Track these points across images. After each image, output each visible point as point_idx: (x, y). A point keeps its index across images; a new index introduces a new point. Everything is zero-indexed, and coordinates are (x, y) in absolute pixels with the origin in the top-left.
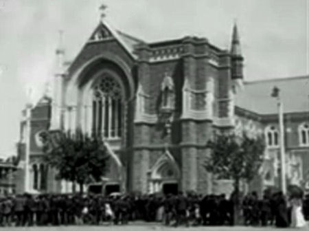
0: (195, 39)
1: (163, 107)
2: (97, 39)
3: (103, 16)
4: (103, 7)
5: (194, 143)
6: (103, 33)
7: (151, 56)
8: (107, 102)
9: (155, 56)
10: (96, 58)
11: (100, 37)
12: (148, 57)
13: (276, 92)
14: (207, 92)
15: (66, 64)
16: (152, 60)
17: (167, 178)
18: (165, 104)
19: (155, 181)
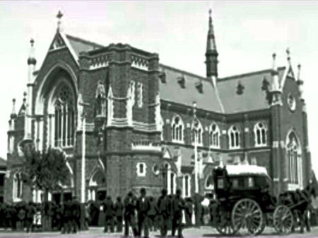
0: (120, 45)
1: (98, 116)
2: (55, 48)
3: (59, 23)
4: (60, 16)
5: (116, 151)
6: (59, 42)
7: (91, 65)
8: (65, 110)
9: (93, 64)
10: (55, 67)
11: (57, 46)
12: (89, 65)
13: (240, 89)
14: (127, 99)
15: (35, 73)
16: (92, 68)
17: (101, 185)
18: (100, 113)
19: (92, 188)
